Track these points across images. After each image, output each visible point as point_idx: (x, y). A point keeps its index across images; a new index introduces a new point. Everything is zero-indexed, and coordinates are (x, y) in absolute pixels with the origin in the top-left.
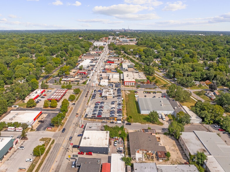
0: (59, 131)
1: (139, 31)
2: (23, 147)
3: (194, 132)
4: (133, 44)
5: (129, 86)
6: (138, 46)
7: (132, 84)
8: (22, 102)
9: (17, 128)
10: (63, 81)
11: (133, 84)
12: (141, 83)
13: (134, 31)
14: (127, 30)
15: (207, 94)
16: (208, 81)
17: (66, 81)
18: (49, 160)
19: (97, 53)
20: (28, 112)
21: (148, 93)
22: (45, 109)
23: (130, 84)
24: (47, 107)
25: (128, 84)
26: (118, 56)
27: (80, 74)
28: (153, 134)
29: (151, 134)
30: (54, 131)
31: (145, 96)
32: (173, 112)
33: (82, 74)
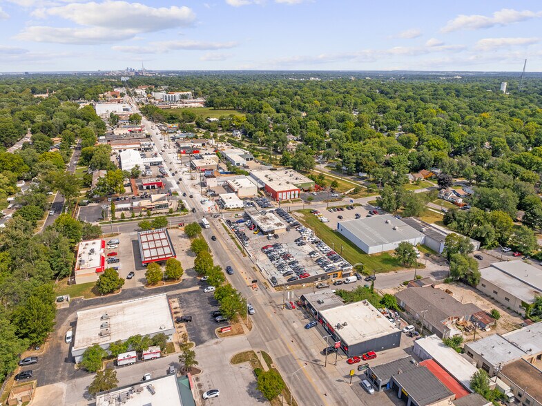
0: (250, 329)
1: (173, 74)
2: (217, 391)
3: (491, 266)
4: (197, 105)
5: (288, 202)
6: (215, 109)
7: (292, 197)
8: (66, 285)
9: (148, 352)
10: (120, 210)
11: (294, 195)
12: (306, 191)
13: (159, 74)
14: (141, 71)
15: (443, 195)
16: (424, 171)
17: (126, 209)
18: (303, 397)
19: (131, 131)
20: (131, 305)
21: (338, 210)
22: (154, 287)
23: (288, 196)
24: (154, 283)
25: (284, 198)
26: (196, 136)
27: (148, 188)
28: (436, 287)
29: (433, 286)
30: (240, 332)
31: (340, 217)
32: (423, 238)
33: (153, 187)
